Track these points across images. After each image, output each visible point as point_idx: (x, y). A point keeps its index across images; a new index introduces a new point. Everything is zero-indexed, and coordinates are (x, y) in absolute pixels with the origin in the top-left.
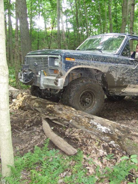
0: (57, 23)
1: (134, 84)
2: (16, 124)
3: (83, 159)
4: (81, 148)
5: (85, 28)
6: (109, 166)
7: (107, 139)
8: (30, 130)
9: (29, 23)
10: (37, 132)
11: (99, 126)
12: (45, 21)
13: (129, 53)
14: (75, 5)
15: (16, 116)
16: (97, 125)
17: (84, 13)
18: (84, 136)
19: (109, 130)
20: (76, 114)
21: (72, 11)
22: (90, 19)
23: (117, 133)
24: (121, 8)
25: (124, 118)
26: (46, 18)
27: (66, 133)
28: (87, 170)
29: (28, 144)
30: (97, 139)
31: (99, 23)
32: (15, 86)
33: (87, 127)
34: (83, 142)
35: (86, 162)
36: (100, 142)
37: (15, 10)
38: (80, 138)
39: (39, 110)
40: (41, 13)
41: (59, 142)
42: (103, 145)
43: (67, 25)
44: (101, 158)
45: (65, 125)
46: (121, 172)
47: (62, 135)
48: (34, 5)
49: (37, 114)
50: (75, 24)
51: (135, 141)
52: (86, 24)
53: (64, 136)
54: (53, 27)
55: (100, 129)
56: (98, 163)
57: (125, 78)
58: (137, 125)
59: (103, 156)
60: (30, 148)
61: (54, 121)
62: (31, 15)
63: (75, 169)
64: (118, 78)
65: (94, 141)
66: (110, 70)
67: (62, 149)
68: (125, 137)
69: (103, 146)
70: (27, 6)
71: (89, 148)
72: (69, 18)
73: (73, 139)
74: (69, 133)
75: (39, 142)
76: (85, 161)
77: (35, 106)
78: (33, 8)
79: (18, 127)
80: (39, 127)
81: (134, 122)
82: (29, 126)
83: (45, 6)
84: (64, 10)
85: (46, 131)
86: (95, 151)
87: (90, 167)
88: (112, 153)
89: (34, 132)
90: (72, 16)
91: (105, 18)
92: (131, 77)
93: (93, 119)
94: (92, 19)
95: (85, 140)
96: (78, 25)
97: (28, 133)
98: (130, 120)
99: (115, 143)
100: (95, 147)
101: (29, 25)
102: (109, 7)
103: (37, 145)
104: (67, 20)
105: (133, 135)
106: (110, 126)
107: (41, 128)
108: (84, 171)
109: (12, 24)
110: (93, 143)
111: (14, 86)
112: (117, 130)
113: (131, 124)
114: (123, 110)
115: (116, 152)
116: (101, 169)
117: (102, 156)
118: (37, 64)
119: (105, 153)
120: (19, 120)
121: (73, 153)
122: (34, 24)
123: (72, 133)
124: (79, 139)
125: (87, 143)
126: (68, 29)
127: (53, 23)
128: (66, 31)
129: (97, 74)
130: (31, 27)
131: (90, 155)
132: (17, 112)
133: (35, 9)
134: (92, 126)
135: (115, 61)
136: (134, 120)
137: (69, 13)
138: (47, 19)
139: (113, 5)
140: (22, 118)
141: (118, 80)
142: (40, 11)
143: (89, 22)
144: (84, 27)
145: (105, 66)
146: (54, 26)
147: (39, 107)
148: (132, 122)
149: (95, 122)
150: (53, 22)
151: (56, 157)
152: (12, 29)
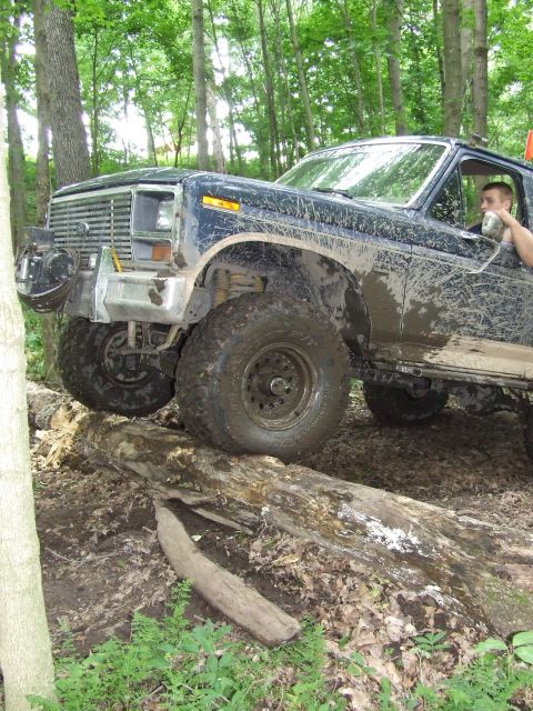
0: (195, 129)
1: (474, 335)
2: (53, 527)
3: (326, 658)
4: (314, 612)
5: (303, 145)
6: (428, 678)
7: (411, 578)
8: (110, 549)
9: (88, 130)
10: (139, 558)
11: (375, 528)
12: (149, 122)
13: (458, 211)
14: (261, 58)
15: (51, 497)
16: (368, 524)
17: (297, 88)
18: (321, 563)
19: (415, 540)
20: (282, 480)
21: (252, 81)
22: (320, 109)
23: (447, 552)
24: (437, 66)
25: (471, 486)
26: (151, 110)
27: (252, 555)
28: (345, 700)
29: (106, 607)
30: (374, 576)
31: (354, 122)
32: (43, 379)
33: (329, 534)
34: (321, 587)
35: (336, 669)
36: (385, 586)
37: (33, 86)
38: (307, 572)
39: (142, 469)
40: (132, 94)
41: (227, 594)
42: (400, 597)
43: (233, 133)
44: (394, 649)
45: (242, 524)
46: (477, 701)
47: (235, 562)
48: (106, 65)
49: (134, 485)
50: (265, 130)
51: (519, 581)
52: (307, 128)
53: (243, 568)
54: (179, 143)
55: (379, 540)
56: (384, 670)
57: (439, 305)
58: (524, 512)
59: (402, 641)
60: (111, 622)
61: (200, 511)
62: (95, 100)
63: (295, 699)
64: (412, 302)
65: (364, 585)
66: (382, 267)
67: (238, 619)
68: (477, 566)
69: (400, 599)
70: (80, 66)
71: (346, 613)
72: (240, 108)
73: (282, 580)
74: (263, 556)
75: (149, 597)
76: (333, 664)
77: (122, 454)
78: (102, 73)
79: (60, 539)
80: (146, 534)
81: (513, 500)
82: (105, 532)
83: (145, 67)
84: (219, 79)
85: (171, 551)
86: (371, 622)
87: (354, 686)
88: (435, 627)
89: (125, 557)
90: (252, 100)
91: (379, 105)
92: (463, 304)
93: (348, 498)
94: (330, 109)
95: (326, 581)
96: (277, 133)
97: (103, 561)
98: (494, 494)
99: (442, 594)
100: (368, 605)
101: (89, 140)
102: (391, 64)
103: (141, 607)
104: (231, 115)
105: (510, 557)
106: (417, 527)
107: (152, 539)
108: (333, 703)
109: (24, 136)
110: (358, 593)
111: (39, 376)
112: (444, 542)
113: (500, 507)
114: (466, 454)
115: (453, 623)
116: (396, 692)
117: (397, 639)
118: (88, 227)
119: (410, 628)
120: (63, 512)
121: (284, 635)
122: (106, 136)
123: (275, 553)
124: (306, 578)
125: (334, 590)
126: (239, 150)
127: (180, 130)
128: (232, 156)
129: (328, 282)
130: (95, 146)
131: (350, 639)
132: (53, 480)
133: (110, 79)
134: (347, 527)
135: (403, 234)
136: (511, 493)
137: (239, 91)
138: (158, 114)
139: (405, 54)
140: (77, 502)
141: (413, 313)
142: (128, 88)
143: (315, 120)
144: (300, 139)
145: (363, 250)
146: (185, 139)
147: (139, 459)
148: (503, 501)
149: (359, 510)
150: (181, 125)
151: (219, 653)
152: (23, 157)
